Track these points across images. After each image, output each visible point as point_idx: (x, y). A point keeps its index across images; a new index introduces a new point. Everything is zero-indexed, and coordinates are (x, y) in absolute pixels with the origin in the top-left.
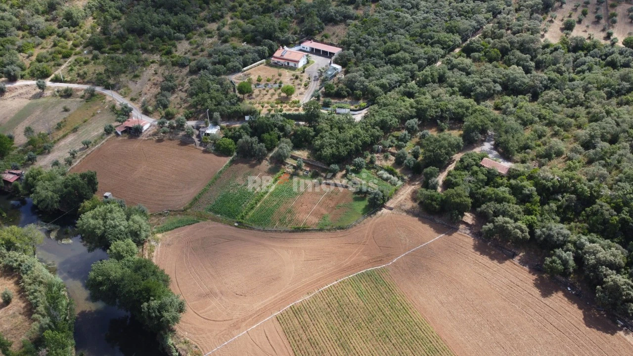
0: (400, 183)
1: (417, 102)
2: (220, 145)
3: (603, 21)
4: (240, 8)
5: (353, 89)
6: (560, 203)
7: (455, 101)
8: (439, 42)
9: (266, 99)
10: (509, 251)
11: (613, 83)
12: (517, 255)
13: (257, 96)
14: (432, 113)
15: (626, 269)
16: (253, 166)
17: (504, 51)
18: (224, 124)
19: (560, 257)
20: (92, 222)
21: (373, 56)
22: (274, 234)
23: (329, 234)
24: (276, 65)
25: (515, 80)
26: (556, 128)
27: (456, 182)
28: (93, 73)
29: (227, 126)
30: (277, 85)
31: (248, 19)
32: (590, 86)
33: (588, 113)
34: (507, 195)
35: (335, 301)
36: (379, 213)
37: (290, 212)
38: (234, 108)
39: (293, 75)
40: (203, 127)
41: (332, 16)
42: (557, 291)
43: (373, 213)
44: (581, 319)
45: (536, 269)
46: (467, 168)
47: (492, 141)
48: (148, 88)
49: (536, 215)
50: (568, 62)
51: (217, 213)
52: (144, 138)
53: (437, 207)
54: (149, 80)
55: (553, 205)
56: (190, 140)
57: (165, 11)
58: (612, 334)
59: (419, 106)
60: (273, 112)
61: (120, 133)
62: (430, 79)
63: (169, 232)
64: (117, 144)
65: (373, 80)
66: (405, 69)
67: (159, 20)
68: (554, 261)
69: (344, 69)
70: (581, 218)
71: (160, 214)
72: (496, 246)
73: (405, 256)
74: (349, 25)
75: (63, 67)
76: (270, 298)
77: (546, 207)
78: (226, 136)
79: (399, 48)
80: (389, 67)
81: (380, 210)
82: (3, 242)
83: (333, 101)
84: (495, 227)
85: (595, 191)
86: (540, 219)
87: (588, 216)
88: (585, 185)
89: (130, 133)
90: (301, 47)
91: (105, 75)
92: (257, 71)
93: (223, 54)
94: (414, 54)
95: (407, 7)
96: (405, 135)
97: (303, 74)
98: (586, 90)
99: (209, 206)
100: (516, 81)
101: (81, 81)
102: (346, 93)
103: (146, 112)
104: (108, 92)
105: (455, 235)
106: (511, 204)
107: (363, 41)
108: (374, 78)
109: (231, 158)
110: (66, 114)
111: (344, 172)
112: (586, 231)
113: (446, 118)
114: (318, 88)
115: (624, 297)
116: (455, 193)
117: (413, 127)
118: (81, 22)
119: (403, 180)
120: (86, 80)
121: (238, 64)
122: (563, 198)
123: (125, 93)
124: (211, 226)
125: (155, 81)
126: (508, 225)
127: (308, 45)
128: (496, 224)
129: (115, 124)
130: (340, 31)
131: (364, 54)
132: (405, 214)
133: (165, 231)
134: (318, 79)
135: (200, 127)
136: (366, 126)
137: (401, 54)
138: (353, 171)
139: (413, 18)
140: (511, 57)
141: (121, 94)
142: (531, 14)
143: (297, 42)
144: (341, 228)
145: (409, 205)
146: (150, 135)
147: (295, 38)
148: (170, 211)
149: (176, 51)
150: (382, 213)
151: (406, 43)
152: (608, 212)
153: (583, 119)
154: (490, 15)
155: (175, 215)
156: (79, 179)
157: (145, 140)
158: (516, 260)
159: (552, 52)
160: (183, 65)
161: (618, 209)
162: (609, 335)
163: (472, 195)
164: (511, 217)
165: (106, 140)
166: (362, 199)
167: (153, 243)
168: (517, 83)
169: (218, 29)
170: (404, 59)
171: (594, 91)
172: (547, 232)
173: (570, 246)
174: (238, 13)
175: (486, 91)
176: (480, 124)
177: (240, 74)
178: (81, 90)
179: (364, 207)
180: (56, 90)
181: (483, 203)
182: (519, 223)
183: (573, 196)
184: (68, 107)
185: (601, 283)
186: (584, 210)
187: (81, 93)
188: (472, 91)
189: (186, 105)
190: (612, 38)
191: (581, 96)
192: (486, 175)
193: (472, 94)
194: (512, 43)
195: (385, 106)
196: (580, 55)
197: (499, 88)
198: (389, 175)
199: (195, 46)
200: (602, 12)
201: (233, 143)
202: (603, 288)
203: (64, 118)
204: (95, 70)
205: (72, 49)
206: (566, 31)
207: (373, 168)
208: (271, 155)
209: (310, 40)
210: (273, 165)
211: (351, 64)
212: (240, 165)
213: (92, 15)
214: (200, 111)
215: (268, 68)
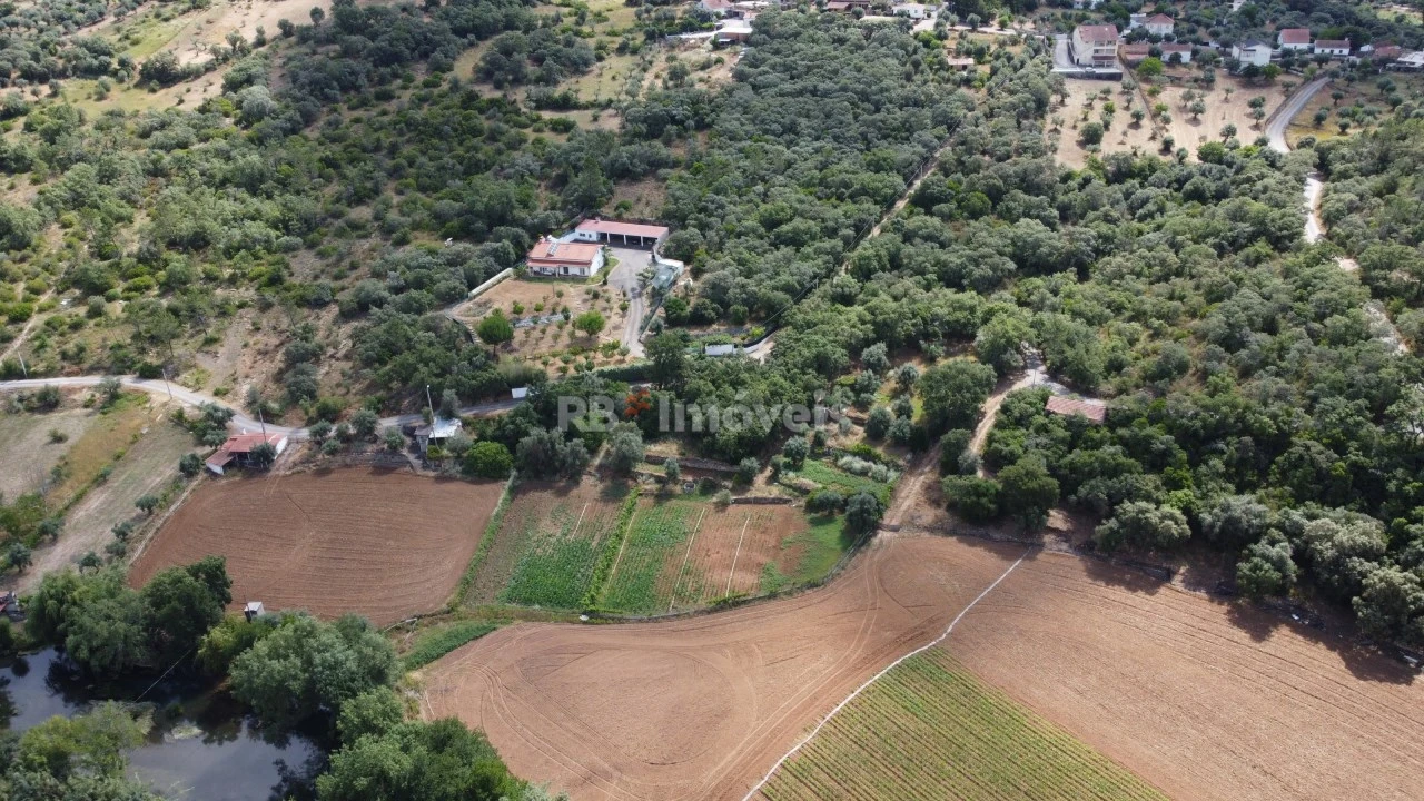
0: (893, 475)
1: (872, 311)
2: (476, 459)
3: (1145, 122)
4: (412, 171)
5: (725, 304)
6: (1225, 457)
7: (944, 301)
8: (864, 191)
9: (544, 348)
10: (1156, 567)
11: (1220, 227)
12: (1175, 573)
13: (522, 344)
14: (906, 328)
15: (1390, 557)
16: (563, 492)
17: (995, 195)
18: (468, 414)
19: (1267, 558)
20: (276, 665)
21: (746, 234)
22: (676, 624)
23: (794, 601)
24: (539, 277)
25: (1037, 244)
26: (1156, 323)
27: (1012, 453)
28: (103, 347)
29: (476, 416)
30: (560, 317)
31: (436, 190)
32: (1179, 238)
33: (1197, 288)
34: (1122, 459)
35: (869, 734)
36: (875, 541)
37: (688, 572)
38: (486, 375)
39: (588, 293)
40: (421, 427)
41: (624, 164)
42: (1276, 626)
43: (862, 545)
44: (1343, 667)
45: (1223, 591)
46: (1021, 421)
47: (1038, 365)
48: (249, 363)
49: (1189, 488)
50: (1118, 202)
51: (528, 601)
52: (282, 473)
53: (992, 506)
54: (245, 346)
55: (1217, 463)
56: (396, 459)
57: (243, 194)
58: (1409, 682)
59: (880, 318)
60: (572, 372)
61: (218, 470)
62: (875, 263)
63: (435, 663)
64: (221, 495)
65: (762, 280)
66: (818, 252)
67: (234, 213)
68: (1256, 568)
69: (688, 268)
70: (1272, 478)
71: (398, 628)
72: (1128, 564)
73: (965, 616)
74: (665, 179)
75: (17, 343)
76: (729, 757)
77: (1203, 469)
78: (482, 437)
79: (789, 212)
80: (786, 250)
81: (875, 535)
82: (45, 759)
83: (693, 333)
84: (1123, 524)
85: (1285, 423)
86: (1198, 493)
87: (1283, 473)
88: (1261, 413)
89: (241, 467)
90: (576, 234)
91: (132, 348)
92: (501, 293)
93: (409, 267)
94: (823, 220)
95: (773, 133)
96: (869, 378)
97: (605, 288)
98: (1176, 247)
99: (505, 591)
100: (1040, 246)
101: (75, 368)
102: (713, 314)
103: (267, 416)
104: (149, 385)
105: (1041, 556)
106: (1136, 475)
107: (712, 207)
108: (763, 276)
109: (508, 483)
110: (62, 449)
111: (768, 471)
112: (1292, 501)
113: (935, 335)
114: (648, 311)
115: (1412, 607)
116: (1023, 472)
117: (879, 360)
118: (35, 237)
119: (897, 468)
120: (86, 366)
121: (458, 283)
122: (1228, 445)
123: (197, 381)
124: (528, 632)
125: (260, 346)
126: (1148, 515)
127: (591, 229)
128: (1123, 518)
129: (201, 451)
130: (649, 194)
131: (722, 233)
132: (926, 535)
133: (427, 663)
134: (640, 295)
135: (414, 429)
136: (788, 371)
137: (798, 223)
138: (788, 467)
139: (794, 152)
140: (1012, 204)
141: (185, 385)
142: (1019, 123)
143: (564, 226)
144: (813, 585)
145: (929, 515)
146: (295, 464)
147: (561, 218)
148: (419, 617)
149: (292, 275)
150: (881, 541)
151: (801, 202)
152: (1323, 456)
153: (1196, 299)
154: (941, 130)
155: (432, 623)
156: (189, 579)
157: (285, 476)
158: (1177, 581)
159: (1082, 186)
160: (319, 304)
161: (1339, 448)
162: (1403, 687)
163: (1053, 471)
164: (1148, 498)
165: (190, 489)
166: (829, 519)
167: (411, 694)
168: (1044, 250)
169: (377, 218)
170: (807, 231)
171: (1190, 247)
172: (1224, 516)
173: (1274, 532)
174: (410, 180)
175: (991, 273)
176: (1016, 334)
177: (466, 305)
178: (81, 389)
179: (838, 534)
180: (15, 396)
181: (1079, 483)
182: (1166, 508)
183: (1247, 439)
184: (60, 432)
185: (1359, 588)
186: (1273, 462)
187: (85, 395)
188: (963, 277)
189: (358, 387)
190: (1174, 149)
191: (1172, 258)
192: (1065, 428)
193: (965, 282)
194: (1004, 178)
195: (809, 328)
196: (1133, 186)
197: (1012, 265)
198: (865, 464)
199: (333, 259)
200: (1138, 105)
201: (505, 450)
202: (1364, 599)
203: (62, 458)
204: (104, 340)
205: (26, 300)
206: (1091, 146)
207: (826, 454)
208: (597, 462)
209: (593, 218)
210: (608, 483)
211: (701, 253)
212: (535, 495)
213: (57, 220)
214: (399, 393)
215: (525, 284)
